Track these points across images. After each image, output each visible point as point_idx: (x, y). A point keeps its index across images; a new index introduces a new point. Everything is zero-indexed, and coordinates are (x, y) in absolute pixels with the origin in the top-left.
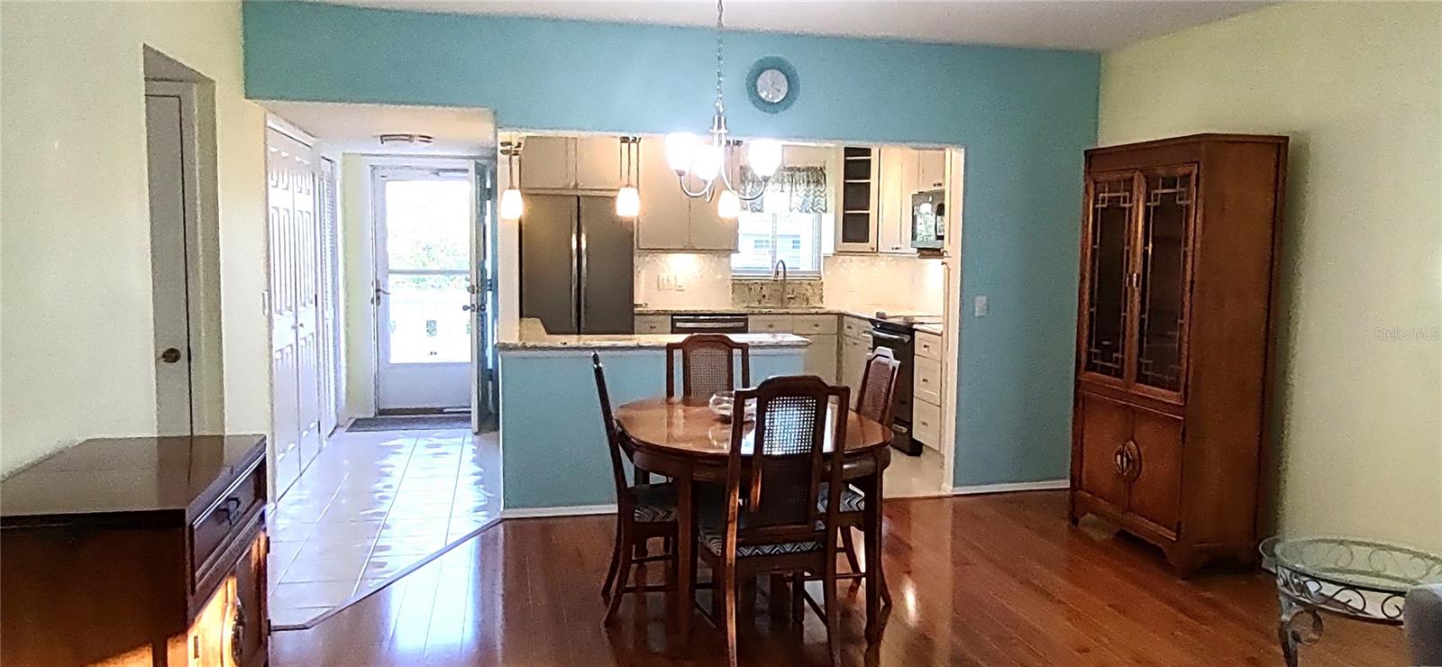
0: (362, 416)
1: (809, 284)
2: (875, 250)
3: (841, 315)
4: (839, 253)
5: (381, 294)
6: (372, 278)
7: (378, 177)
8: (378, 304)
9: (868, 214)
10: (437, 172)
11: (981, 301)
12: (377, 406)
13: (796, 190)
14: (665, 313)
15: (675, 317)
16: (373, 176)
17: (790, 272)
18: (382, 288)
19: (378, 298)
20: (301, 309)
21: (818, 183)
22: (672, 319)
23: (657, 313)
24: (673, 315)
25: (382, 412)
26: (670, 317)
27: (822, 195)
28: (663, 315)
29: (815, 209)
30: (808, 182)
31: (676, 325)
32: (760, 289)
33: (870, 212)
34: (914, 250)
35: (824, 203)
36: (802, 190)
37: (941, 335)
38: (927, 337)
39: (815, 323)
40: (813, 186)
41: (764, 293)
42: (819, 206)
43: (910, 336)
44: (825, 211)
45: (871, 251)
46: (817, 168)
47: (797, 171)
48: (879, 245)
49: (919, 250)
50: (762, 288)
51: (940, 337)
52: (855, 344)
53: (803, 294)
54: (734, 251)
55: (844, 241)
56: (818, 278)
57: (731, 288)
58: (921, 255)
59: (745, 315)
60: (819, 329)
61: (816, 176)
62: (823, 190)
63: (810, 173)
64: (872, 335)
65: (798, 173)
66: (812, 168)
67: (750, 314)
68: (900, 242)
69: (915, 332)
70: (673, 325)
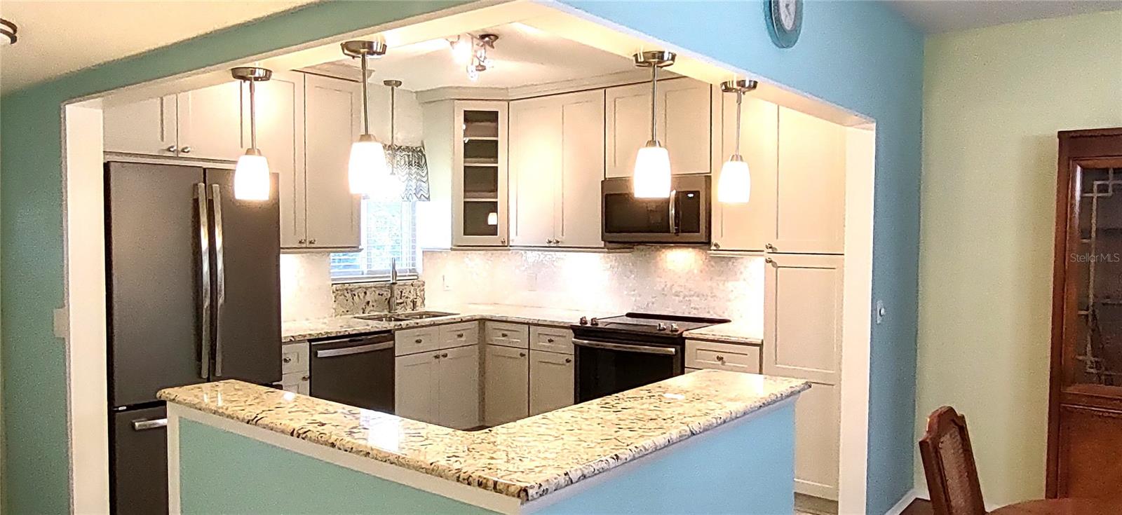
1: (412, 285)
2: (507, 244)
3: (482, 321)
4: (458, 247)
9: (496, 202)
13: (398, 173)
14: (304, 339)
15: (312, 343)
21: (419, 165)
22: (311, 346)
23: (293, 340)
24: (310, 341)
26: (308, 343)
27: (425, 179)
28: (300, 342)
29: (419, 196)
30: (410, 164)
31: (317, 353)
32: (363, 294)
33: (501, 199)
34: (602, 244)
35: (427, 189)
36: (403, 172)
37: (761, 345)
38: (716, 346)
39: (459, 333)
40: (414, 169)
41: (368, 299)
42: (422, 192)
43: (679, 347)
44: (428, 199)
45: (501, 245)
46: (416, 148)
47: (398, 149)
48: (511, 238)
49: (607, 244)
50: (365, 293)
51: (758, 348)
52: (522, 355)
53: (407, 298)
54: (356, 248)
55: (465, 234)
56: (416, 277)
57: (333, 296)
58: (610, 250)
59: (389, 331)
60: (463, 339)
61: (417, 157)
62: (424, 175)
63: (411, 153)
64: (576, 345)
65: (398, 153)
66: (412, 148)
67: (398, 329)
68: (563, 235)
69: (686, 341)
70: (313, 354)
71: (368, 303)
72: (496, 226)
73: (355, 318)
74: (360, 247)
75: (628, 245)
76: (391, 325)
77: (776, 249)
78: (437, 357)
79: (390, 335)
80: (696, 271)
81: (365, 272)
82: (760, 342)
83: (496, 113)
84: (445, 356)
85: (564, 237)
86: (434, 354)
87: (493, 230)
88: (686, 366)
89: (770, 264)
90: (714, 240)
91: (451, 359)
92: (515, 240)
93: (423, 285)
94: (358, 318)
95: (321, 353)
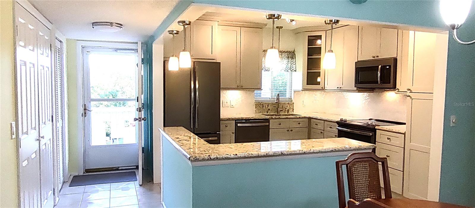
0: (77, 174)
1: (288, 104)
2: (324, 89)
3: (310, 119)
4: (304, 90)
5: (87, 112)
6: (81, 103)
7: (85, 52)
8: (85, 116)
9: (320, 72)
10: (116, 50)
11: (453, 119)
12: (84, 167)
13: (283, 61)
14: (233, 119)
15: (236, 121)
16: (82, 52)
17: (281, 98)
18: (87, 108)
19: (85, 113)
20: (42, 126)
21: (292, 58)
22: (236, 122)
23: (229, 119)
24: (236, 120)
25: (87, 171)
26: (235, 121)
27: (294, 63)
28: (232, 120)
29: (291, 70)
30: (288, 58)
31: (237, 125)
32: (267, 106)
33: (321, 71)
34: (355, 89)
35: (295, 67)
36: (285, 61)
37: (404, 134)
38: (389, 134)
39: (299, 122)
40: (290, 59)
41: (269, 108)
42: (293, 68)
43: (373, 133)
44: (295, 71)
45: (321, 89)
46: (291, 51)
47: (283, 52)
48: (325, 86)
49: (358, 89)
50: (268, 106)
51: (404, 135)
52: (321, 133)
53: (286, 108)
54: (260, 89)
55: (307, 84)
56: (291, 101)
57: (255, 106)
58: (359, 91)
59: (268, 119)
60: (301, 125)
61: (291, 55)
62: (294, 61)
63: (289, 54)
64: (339, 130)
65: (284, 53)
66: (290, 51)
67: (270, 119)
68: (343, 85)
69: (377, 130)
70: (236, 125)
71: (269, 109)
72: (320, 82)
73: (263, 114)
74: (262, 89)
75: (371, 90)
76: (268, 117)
77: (411, 91)
78: (288, 131)
79: (267, 120)
80: (398, 101)
81: (270, 98)
82: (404, 132)
83: (321, 36)
84: (292, 131)
85: (343, 86)
86: (287, 129)
87: (319, 83)
88: (376, 141)
89: (409, 97)
90: (397, 87)
91: (295, 132)
92: (327, 87)
93: (293, 104)
94: (264, 115)
95: (239, 125)
